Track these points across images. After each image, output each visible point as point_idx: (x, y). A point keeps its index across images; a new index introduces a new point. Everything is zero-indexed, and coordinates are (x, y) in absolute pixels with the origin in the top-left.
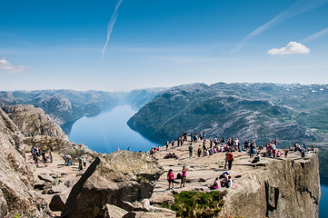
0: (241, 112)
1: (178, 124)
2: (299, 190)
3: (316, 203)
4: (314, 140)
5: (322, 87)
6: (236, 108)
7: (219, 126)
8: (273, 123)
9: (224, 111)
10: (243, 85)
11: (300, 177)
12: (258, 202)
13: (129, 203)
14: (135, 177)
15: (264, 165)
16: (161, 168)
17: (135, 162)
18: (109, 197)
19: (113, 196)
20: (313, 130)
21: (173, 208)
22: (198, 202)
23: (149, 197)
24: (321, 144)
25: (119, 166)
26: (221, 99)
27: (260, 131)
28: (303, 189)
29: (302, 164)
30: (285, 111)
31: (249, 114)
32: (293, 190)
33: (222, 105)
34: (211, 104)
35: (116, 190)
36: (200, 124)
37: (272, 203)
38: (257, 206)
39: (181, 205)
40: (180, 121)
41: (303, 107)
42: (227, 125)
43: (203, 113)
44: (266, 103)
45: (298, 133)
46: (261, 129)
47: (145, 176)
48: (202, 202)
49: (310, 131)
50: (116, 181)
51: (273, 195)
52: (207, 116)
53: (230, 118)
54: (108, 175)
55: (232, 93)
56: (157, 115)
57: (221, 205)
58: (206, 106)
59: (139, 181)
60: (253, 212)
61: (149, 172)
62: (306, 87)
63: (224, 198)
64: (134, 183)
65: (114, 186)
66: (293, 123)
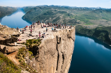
0: (58, 15)
1: (39, 18)
2: (69, 38)
3: (74, 41)
4: (79, 23)
5: (83, 8)
6: (57, 13)
7: (52, 19)
8: (68, 18)
9: (53, 14)
10: (59, 6)
11: (69, 34)
12: (54, 41)
13: (10, 44)
14: (10, 36)
15: (57, 31)
16: (19, 33)
17: (11, 31)
18: (2, 42)
19: (3, 42)
20: (79, 21)
21: (26, 44)
22: (34, 42)
23: (16, 42)
24: (81, 25)
25: (5, 33)
26: (52, 10)
27: (64, 21)
28: (70, 38)
29: (70, 31)
30: (72, 15)
31: (61, 15)
32: (66, 38)
33: (53, 12)
34: (49, 12)
35: (4, 40)
36: (46, 18)
37: (59, 42)
38: (53, 43)
39: (28, 43)
40: (39, 17)
41: (77, 14)
42: (54, 19)
43: (47, 15)
44: (66, 12)
45: (75, 22)
46: (64, 20)
47: (14, 35)
48: (35, 42)
49: (78, 21)
50: (4, 37)
51: (59, 39)
52: (48, 16)
53: (55, 17)
54: (1, 36)
55: (56, 9)
56: (32, 15)
57: (40, 43)
58: (47, 12)
59: (12, 37)
60: (52, 44)
61: (15, 34)
62: (78, 8)
63: (41, 41)
64: (10, 38)
65: (4, 39)
66: (73, 18)
